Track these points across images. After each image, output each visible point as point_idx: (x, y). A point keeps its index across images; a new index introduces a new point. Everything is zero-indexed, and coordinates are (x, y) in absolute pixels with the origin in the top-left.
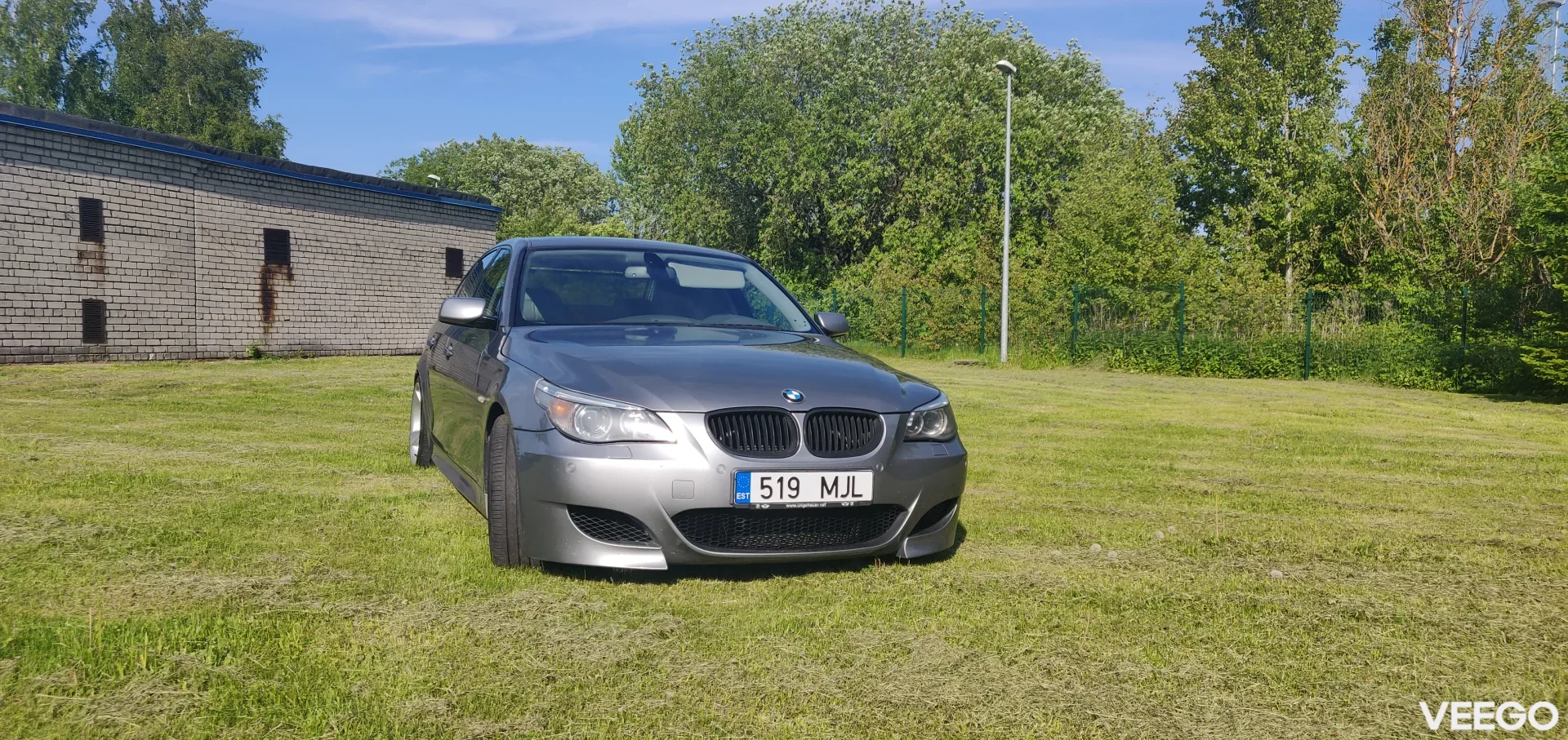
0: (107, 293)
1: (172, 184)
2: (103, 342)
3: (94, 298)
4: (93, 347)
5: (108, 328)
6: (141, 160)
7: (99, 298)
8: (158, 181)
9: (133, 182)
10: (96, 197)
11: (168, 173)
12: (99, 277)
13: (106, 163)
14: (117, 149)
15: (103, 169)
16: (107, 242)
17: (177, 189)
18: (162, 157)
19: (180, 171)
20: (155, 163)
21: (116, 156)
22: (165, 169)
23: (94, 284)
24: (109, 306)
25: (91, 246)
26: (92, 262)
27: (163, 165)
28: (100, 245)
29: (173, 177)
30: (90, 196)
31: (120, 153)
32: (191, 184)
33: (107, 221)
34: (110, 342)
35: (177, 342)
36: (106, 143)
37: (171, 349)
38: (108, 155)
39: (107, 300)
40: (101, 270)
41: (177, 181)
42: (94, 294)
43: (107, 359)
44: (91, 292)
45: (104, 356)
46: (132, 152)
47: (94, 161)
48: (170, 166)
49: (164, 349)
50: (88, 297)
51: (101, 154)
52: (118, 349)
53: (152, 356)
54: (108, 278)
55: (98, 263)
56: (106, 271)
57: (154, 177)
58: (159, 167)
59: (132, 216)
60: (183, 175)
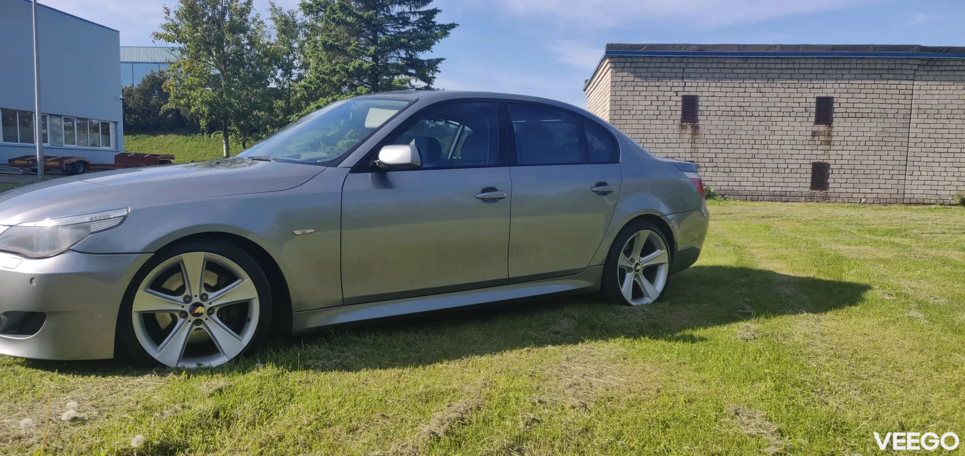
0: (832, 158)
1: (894, 79)
2: (825, 189)
3: (821, 161)
4: (818, 193)
5: (830, 181)
6: (867, 66)
7: (825, 161)
8: (882, 79)
9: (859, 82)
10: (829, 95)
11: (890, 72)
12: (827, 147)
13: (839, 72)
14: (847, 61)
15: (837, 76)
16: (834, 124)
17: (898, 82)
18: (885, 61)
19: (901, 69)
20: (879, 66)
21: (846, 66)
22: (888, 69)
23: (822, 152)
24: (832, 167)
25: (822, 128)
26: (822, 138)
27: (886, 67)
28: (829, 127)
29: (894, 74)
30: (825, 95)
31: (850, 64)
32: (911, 77)
33: (836, 110)
34: (831, 190)
35: (887, 191)
36: (838, 59)
37: (880, 196)
38: (840, 66)
39: (830, 162)
40: (828, 143)
41: (899, 77)
42: (821, 158)
43: (827, 201)
44: (819, 157)
45: (826, 199)
46: (859, 61)
47: (830, 72)
48: (892, 66)
49: (875, 195)
50: (817, 161)
51: (835, 66)
52: (835, 195)
53: (863, 200)
54: (832, 148)
55: (827, 139)
56: (832, 143)
57: (879, 76)
58: (882, 69)
59: (856, 105)
60: (904, 72)
